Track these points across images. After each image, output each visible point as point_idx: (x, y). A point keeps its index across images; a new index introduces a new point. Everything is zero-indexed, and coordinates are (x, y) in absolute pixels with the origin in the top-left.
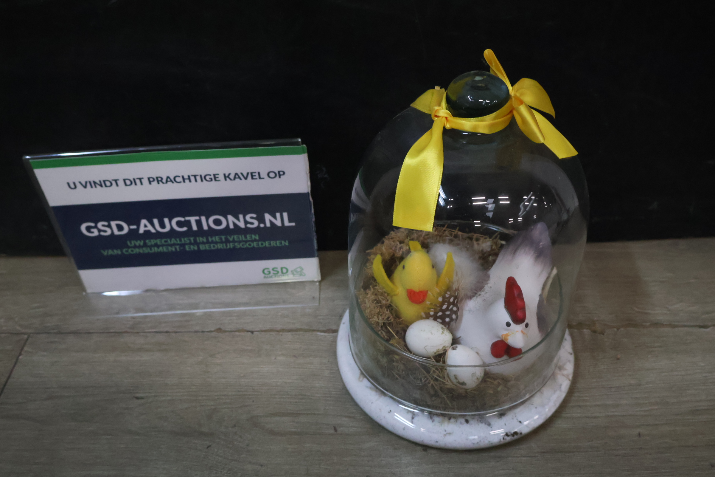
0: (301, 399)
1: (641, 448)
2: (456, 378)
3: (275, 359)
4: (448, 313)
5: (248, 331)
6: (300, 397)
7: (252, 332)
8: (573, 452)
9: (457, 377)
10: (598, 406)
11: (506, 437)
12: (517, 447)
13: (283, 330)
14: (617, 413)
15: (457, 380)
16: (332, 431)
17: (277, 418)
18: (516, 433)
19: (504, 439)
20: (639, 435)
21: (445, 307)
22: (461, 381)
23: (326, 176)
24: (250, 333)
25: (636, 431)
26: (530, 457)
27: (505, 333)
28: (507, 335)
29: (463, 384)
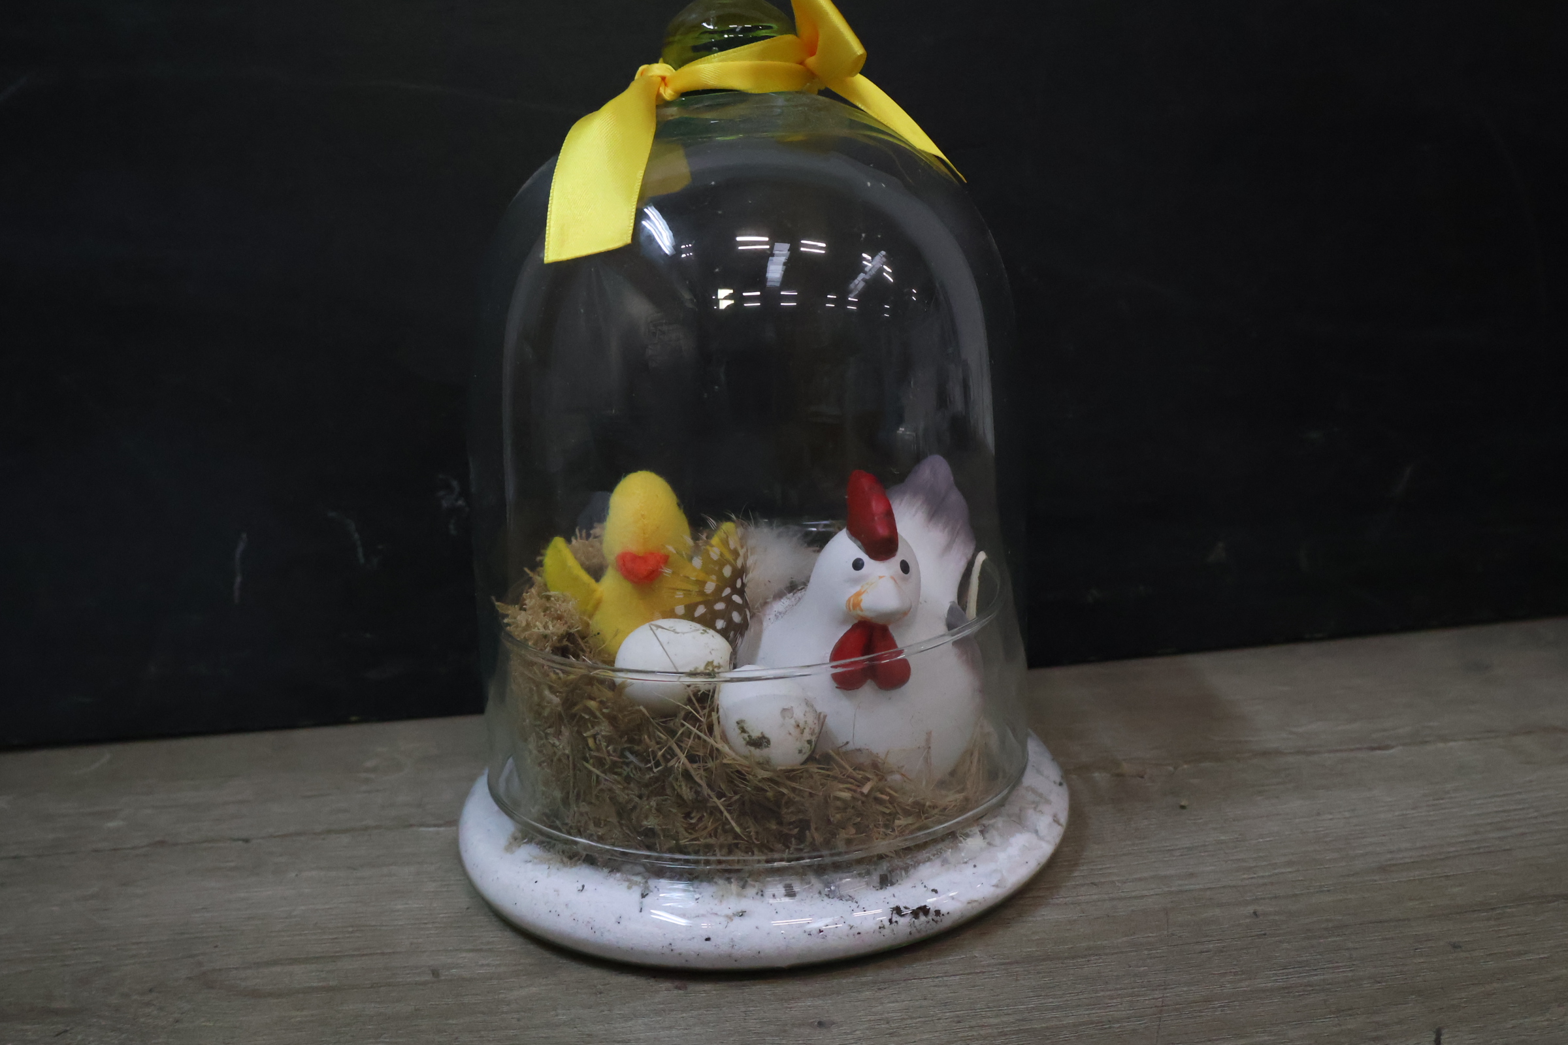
0: (352, 932)
1: (1265, 934)
2: (743, 731)
3: (297, 875)
4: (720, 606)
5: (239, 840)
6: (350, 929)
7: (246, 841)
8: (1085, 956)
9: (745, 726)
10: (1140, 879)
11: (895, 918)
12: (934, 961)
13: (329, 832)
14: (1192, 887)
15: (746, 735)
16: (428, 977)
17: (278, 969)
18: (924, 910)
19: (890, 921)
20: (1255, 913)
21: (710, 587)
22: (755, 734)
23: (460, 503)
24: (240, 843)
25: (1250, 909)
26: (968, 974)
27: (854, 590)
28: (859, 594)
29: (760, 742)
